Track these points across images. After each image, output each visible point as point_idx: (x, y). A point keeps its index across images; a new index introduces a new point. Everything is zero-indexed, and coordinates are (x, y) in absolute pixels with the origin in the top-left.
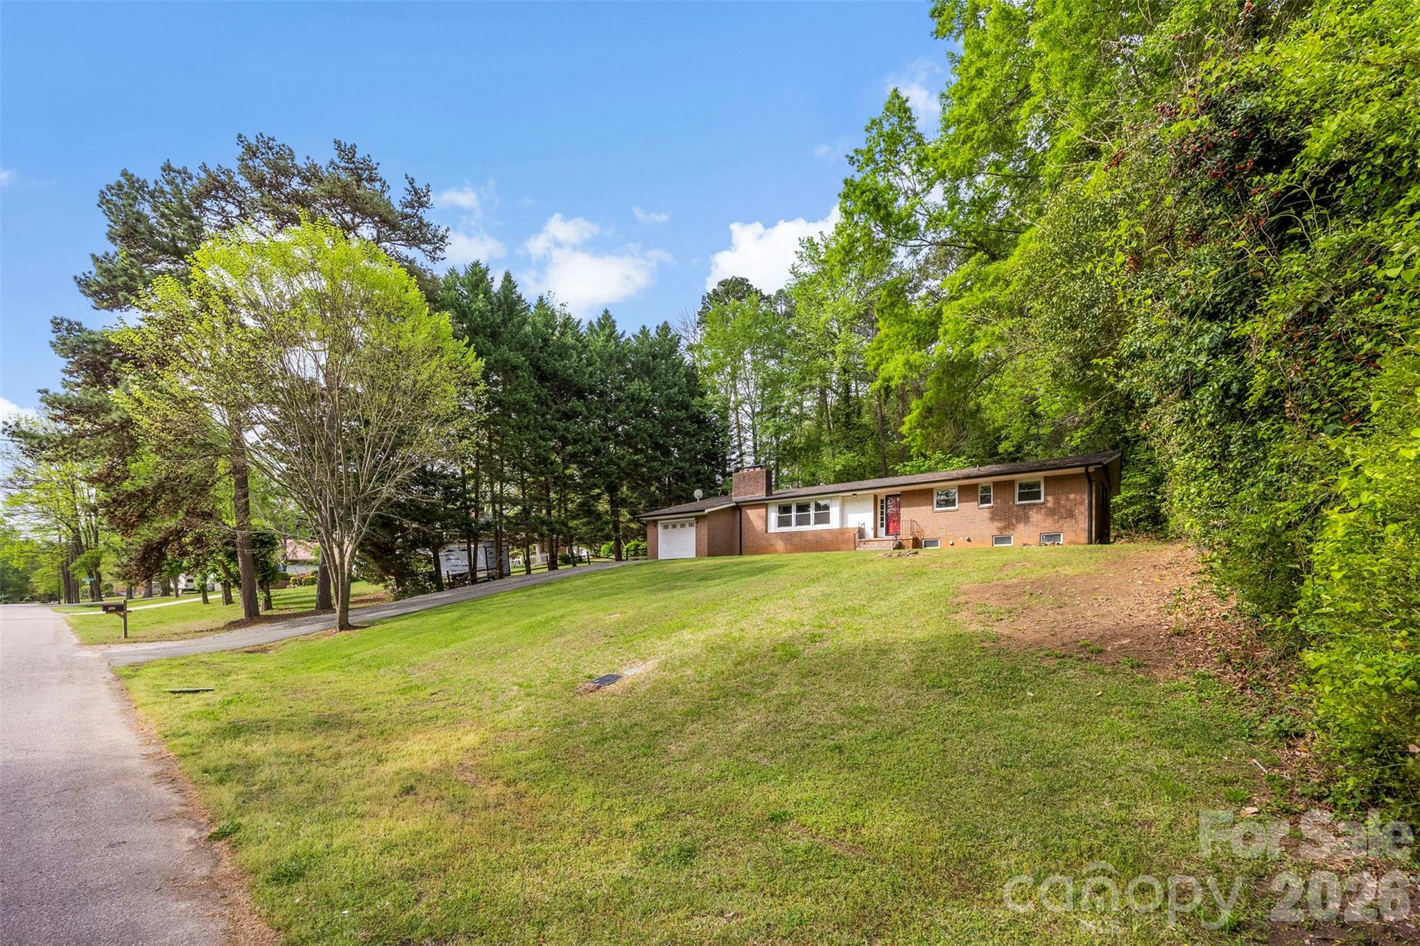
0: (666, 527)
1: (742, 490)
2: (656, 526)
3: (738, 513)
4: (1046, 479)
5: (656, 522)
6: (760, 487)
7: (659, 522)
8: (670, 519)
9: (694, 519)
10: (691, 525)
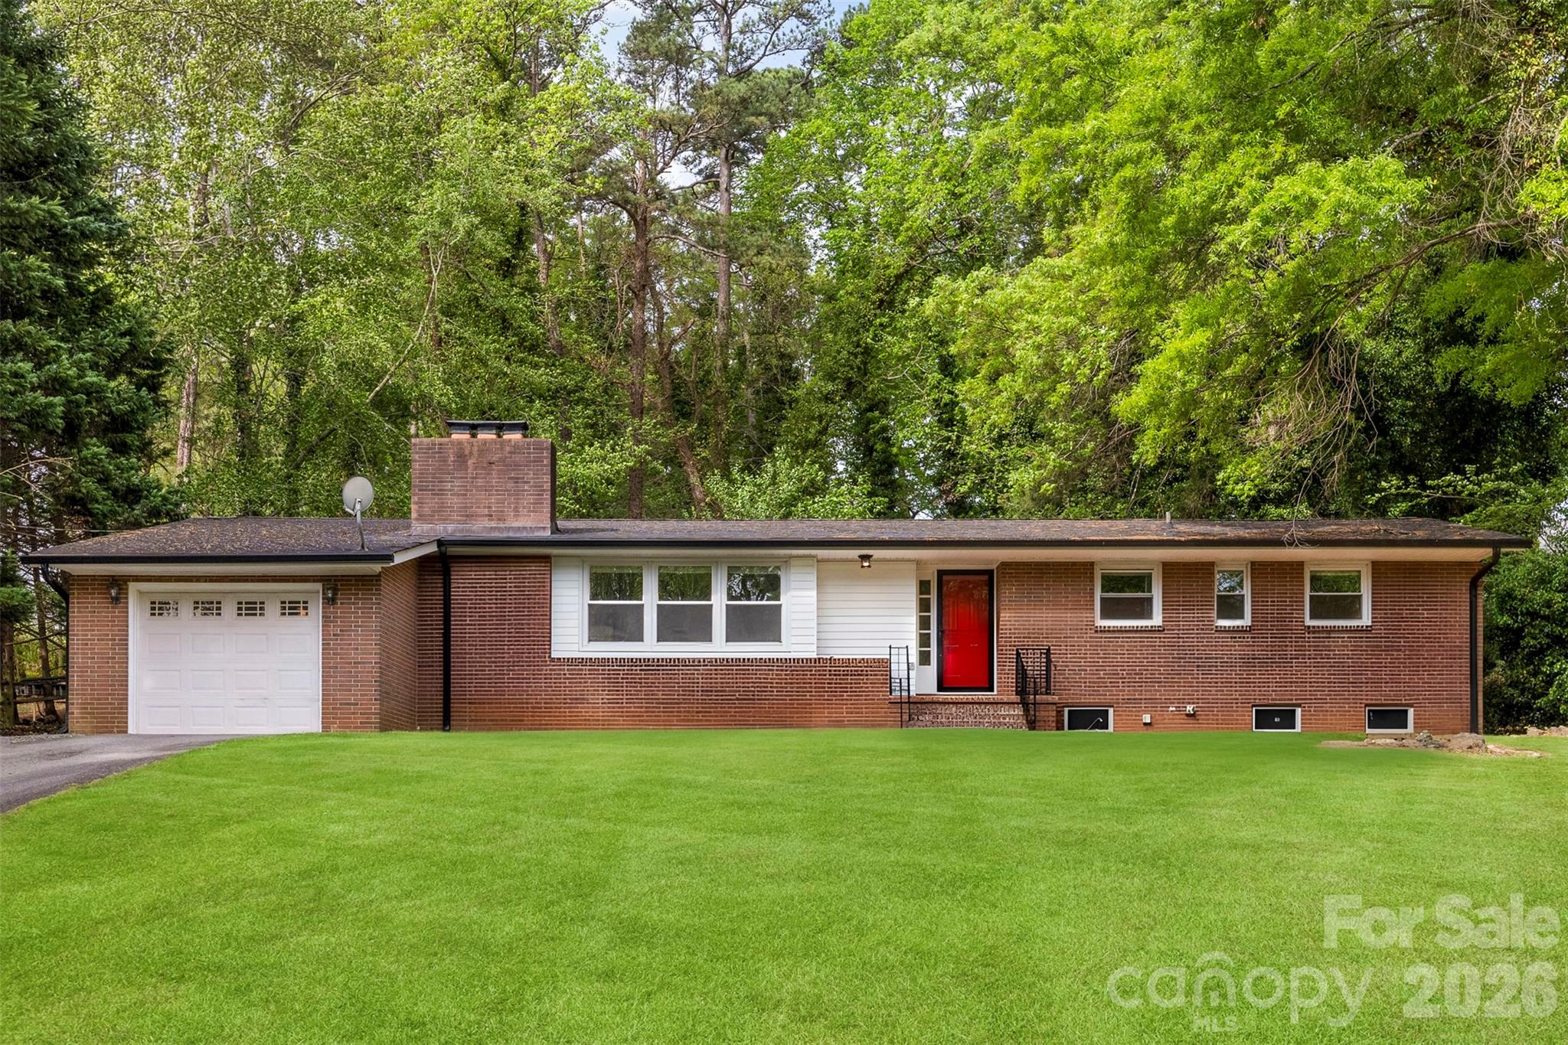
0: (159, 608)
1: (453, 501)
2: (119, 600)
3: (438, 580)
4: (1379, 569)
5: (119, 583)
6: (528, 499)
7: (133, 587)
8: (198, 579)
9: (319, 586)
10: (292, 608)
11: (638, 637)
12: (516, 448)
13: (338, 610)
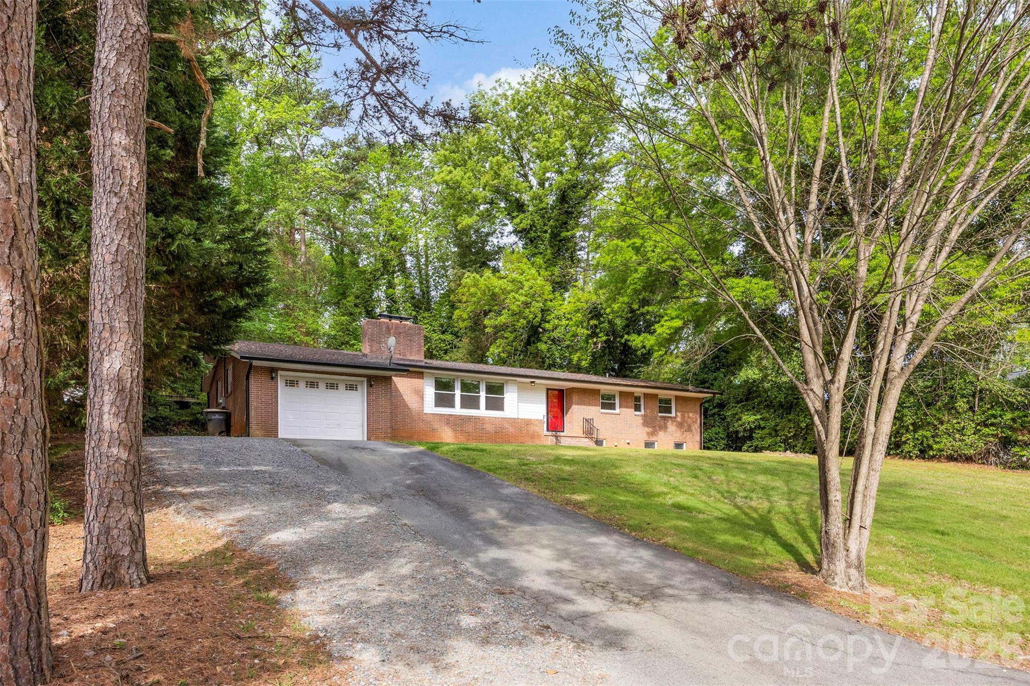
2: (274, 378)
4: (676, 397)
5: (273, 371)
6: (415, 349)
7: (280, 372)
8: (312, 372)
9: (365, 379)
10: (351, 387)
11: (453, 406)
12: (410, 328)
13: (374, 389)
